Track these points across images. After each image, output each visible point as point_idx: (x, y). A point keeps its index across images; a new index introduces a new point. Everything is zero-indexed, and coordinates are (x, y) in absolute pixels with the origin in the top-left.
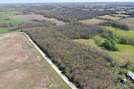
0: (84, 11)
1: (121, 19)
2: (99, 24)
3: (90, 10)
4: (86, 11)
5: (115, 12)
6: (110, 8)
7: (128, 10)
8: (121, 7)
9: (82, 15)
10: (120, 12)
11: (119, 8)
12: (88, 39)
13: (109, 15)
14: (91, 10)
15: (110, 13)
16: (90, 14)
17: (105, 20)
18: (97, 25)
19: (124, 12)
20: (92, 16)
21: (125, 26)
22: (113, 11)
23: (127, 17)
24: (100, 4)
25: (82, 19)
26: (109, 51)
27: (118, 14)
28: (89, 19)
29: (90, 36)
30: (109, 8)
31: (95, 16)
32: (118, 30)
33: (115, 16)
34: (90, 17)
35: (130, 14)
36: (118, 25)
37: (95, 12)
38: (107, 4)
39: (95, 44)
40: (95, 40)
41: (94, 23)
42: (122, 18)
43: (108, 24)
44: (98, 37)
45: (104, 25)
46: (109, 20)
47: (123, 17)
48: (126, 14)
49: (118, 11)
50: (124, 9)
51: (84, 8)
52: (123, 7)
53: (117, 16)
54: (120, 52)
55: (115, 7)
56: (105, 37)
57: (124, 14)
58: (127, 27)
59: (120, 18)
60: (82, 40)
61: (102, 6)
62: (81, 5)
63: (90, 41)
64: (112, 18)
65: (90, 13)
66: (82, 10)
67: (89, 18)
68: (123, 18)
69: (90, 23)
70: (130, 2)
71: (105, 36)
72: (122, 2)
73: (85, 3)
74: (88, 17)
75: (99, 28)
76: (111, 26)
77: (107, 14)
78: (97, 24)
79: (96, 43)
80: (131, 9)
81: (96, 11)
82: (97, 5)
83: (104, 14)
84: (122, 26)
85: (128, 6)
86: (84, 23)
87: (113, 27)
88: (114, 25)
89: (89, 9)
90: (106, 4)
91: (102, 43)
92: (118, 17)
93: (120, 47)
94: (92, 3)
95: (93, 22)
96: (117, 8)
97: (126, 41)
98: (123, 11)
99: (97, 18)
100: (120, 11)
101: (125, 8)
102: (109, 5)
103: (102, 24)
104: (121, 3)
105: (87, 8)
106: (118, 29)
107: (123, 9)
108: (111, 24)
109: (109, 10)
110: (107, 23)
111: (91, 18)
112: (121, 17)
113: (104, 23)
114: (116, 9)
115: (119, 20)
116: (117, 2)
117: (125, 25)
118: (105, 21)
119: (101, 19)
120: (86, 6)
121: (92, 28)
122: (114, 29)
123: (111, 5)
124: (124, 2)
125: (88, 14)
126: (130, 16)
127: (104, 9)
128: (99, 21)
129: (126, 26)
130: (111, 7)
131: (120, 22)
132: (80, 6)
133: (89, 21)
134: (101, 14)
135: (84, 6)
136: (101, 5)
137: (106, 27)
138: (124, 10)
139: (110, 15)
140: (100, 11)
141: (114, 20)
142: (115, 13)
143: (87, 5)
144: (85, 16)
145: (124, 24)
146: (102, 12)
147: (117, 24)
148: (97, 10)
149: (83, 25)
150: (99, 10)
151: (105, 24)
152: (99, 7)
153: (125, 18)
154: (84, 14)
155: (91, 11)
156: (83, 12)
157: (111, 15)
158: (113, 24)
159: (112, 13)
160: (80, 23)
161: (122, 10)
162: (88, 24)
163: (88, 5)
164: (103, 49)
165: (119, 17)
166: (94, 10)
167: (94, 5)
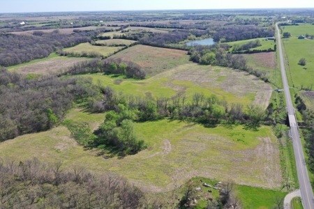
0: (20, 37)
1: (120, 51)
2: (70, 72)
3: (35, 34)
4: (25, 38)
5: (100, 35)
6: (86, 26)
7: (126, 29)
8: (111, 23)
9: (15, 50)
10: (110, 34)
11: (106, 24)
12: (48, 128)
13: (88, 43)
14: (41, 34)
15: (89, 38)
16: (38, 45)
17: (82, 56)
18: (66, 74)
19: (119, 34)
20: (45, 51)
21: (135, 68)
22: (96, 33)
23: (130, 46)
24: (60, 18)
25: (15, 63)
26: (122, 155)
27: (108, 38)
28: (37, 58)
29: (53, 116)
30: (83, 26)
31: (55, 50)
32: (121, 81)
33: (104, 45)
34: (40, 54)
35: (132, 36)
36: (118, 67)
37: (52, 36)
38: (78, 17)
39: (75, 143)
40: (69, 125)
41: (55, 70)
42: (120, 48)
43: (93, 69)
44: (76, 114)
45: (85, 73)
46: (92, 56)
47: (120, 45)
48: (124, 38)
49: (106, 31)
50: (117, 26)
51: (19, 28)
52: (114, 23)
53: (108, 44)
54: (150, 149)
55: (96, 22)
56: (98, 111)
57: (120, 38)
58: (139, 70)
59: (116, 49)
60: (27, 137)
61: (66, 20)
62: (7, 22)
63: (58, 133)
64: (97, 50)
65: (37, 41)
66: (14, 36)
67: (38, 55)
68: (123, 49)
69: (44, 72)
70: (122, 12)
71: (97, 107)
72: (108, 12)
73: (20, 14)
74: (35, 54)
75: (74, 83)
76: (101, 72)
77: (84, 41)
78: (63, 71)
79: (76, 137)
80: (131, 26)
81: (54, 34)
82: (53, 20)
83: (77, 43)
84: (128, 69)
85: (122, 20)
86: (26, 73)
87: (108, 73)
88: (109, 70)
89: (32, 31)
90: (73, 17)
91: (96, 133)
92: (110, 46)
93: (145, 133)
94: (40, 15)
95: (50, 66)
96: (102, 25)
97: (151, 111)
98: (117, 30)
99: (62, 55)
100: (109, 31)
101: (119, 24)
102: (80, 18)
103: (77, 70)
104: (106, 13)
105: (26, 29)
106: (120, 77)
107: (114, 26)
108: (101, 67)
109: (86, 31)
110: (89, 65)
111: (42, 55)
112: (117, 46)
113: (84, 66)
114: (99, 27)
115: (115, 53)
116: (96, 12)
117: (134, 66)
118: (84, 59)
119: (72, 55)
120: (23, 23)
121: (53, 90)
122: (113, 80)
123: (87, 19)
124: (111, 12)
125: (31, 45)
126: (134, 42)
127: (73, 29)
128: (69, 63)
129: (137, 69)
130: (88, 22)
131: (120, 61)
132: (5, 24)
133: (39, 66)
134: (69, 43)
135: (16, 22)
136: (63, 18)
137: (91, 79)
138: (118, 28)
139: (90, 42)
140: (64, 35)
141: (105, 54)
142: (101, 38)
143: (25, 21)
144: (23, 50)
145: (131, 63)
146: (70, 35)
147: (116, 66)
148: (56, 32)
149: (21, 83)
150: (62, 31)
151: (86, 70)
152: (58, 24)
153: (126, 48)
154: (20, 47)
155: (39, 37)
156: (17, 41)
157: (92, 42)
158: (105, 66)
159: (94, 38)
160: (10, 76)
161: (114, 28)
162: (39, 75)
163: (28, 19)
164: (102, 154)
165: (113, 46)
166: (46, 33)
167: (43, 19)
